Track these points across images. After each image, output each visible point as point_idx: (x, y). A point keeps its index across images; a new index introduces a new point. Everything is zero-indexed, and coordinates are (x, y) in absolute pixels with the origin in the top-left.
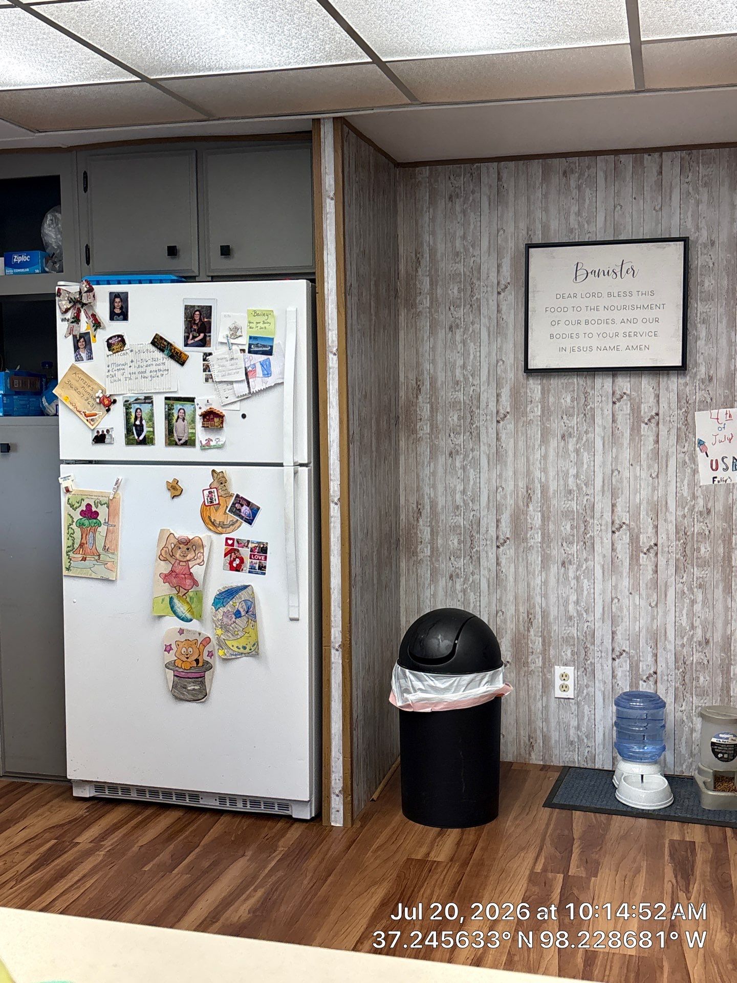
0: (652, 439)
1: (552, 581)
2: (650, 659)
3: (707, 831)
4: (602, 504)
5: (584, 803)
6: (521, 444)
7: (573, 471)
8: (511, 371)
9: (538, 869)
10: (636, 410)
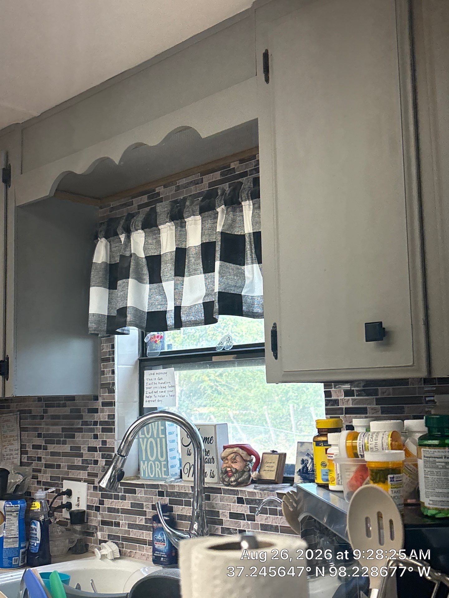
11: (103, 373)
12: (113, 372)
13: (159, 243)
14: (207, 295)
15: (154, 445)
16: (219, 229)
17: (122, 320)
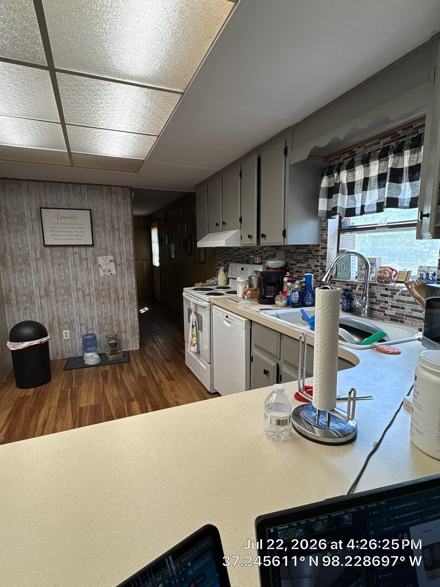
0: (86, 265)
1: (60, 306)
2: (91, 324)
3: (111, 367)
4: (73, 283)
5: (75, 367)
6: (45, 267)
7: (63, 275)
8: (39, 245)
9: (63, 389)
10: (80, 257)
11: (322, 235)
12: (327, 235)
13: (354, 176)
14: (379, 199)
15: (345, 265)
16: (390, 166)
17: (335, 212)
